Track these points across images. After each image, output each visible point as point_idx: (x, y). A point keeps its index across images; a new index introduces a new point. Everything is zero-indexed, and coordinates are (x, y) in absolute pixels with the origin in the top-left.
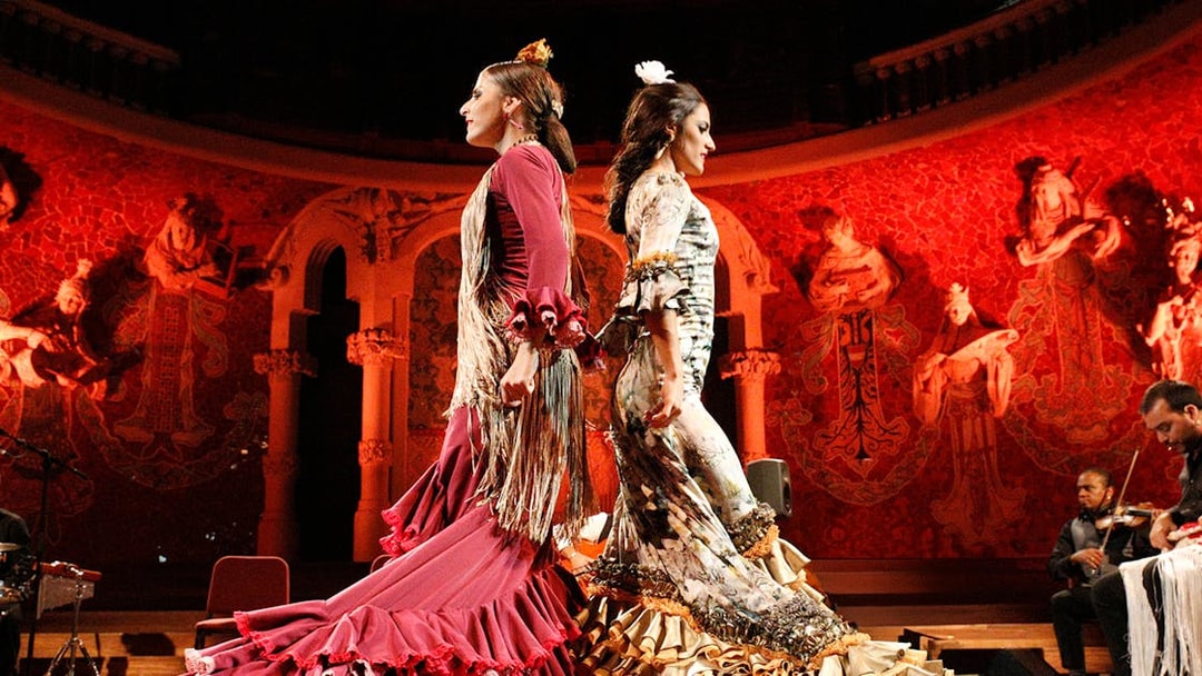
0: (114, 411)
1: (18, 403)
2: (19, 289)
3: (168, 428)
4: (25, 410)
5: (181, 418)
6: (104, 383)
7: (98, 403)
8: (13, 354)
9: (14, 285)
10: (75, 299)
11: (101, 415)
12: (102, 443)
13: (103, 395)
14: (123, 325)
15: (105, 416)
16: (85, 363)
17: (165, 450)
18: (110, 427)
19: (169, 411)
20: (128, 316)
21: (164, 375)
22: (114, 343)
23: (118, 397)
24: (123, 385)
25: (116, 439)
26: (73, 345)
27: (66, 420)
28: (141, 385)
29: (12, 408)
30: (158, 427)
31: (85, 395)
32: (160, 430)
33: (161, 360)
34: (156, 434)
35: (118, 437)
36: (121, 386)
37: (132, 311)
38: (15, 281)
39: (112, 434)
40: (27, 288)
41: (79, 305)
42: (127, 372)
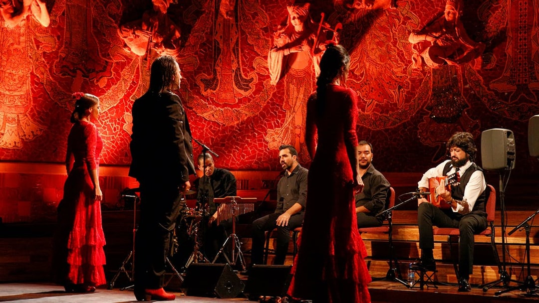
0: (489, 76)
1: (430, 78)
2: (425, 11)
3: (526, 81)
4: (434, 83)
5: (534, 73)
6: (480, 58)
7: (479, 72)
8: (421, 51)
9: (422, 9)
10: (451, 11)
11: (481, 78)
12: (483, 96)
13: (480, 66)
14: (491, 19)
15: (483, 78)
16: (467, 48)
17: (525, 95)
18: (487, 85)
19: (525, 70)
20: (494, 13)
21: (520, 46)
22: (486, 32)
23: (492, 65)
24: (494, 57)
25: (492, 92)
26: (457, 39)
27: (459, 85)
28: (506, 55)
29: (427, 82)
30: (519, 81)
31: (470, 68)
32: (520, 83)
33: (518, 36)
34: (517, 85)
35: (493, 90)
36: (492, 59)
37: (497, 9)
38: (422, 6)
39: (489, 89)
40: (430, 9)
41: (454, 14)
42: (496, 49)
